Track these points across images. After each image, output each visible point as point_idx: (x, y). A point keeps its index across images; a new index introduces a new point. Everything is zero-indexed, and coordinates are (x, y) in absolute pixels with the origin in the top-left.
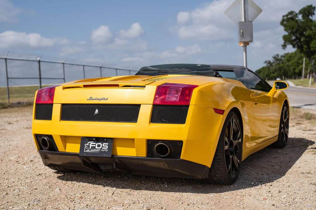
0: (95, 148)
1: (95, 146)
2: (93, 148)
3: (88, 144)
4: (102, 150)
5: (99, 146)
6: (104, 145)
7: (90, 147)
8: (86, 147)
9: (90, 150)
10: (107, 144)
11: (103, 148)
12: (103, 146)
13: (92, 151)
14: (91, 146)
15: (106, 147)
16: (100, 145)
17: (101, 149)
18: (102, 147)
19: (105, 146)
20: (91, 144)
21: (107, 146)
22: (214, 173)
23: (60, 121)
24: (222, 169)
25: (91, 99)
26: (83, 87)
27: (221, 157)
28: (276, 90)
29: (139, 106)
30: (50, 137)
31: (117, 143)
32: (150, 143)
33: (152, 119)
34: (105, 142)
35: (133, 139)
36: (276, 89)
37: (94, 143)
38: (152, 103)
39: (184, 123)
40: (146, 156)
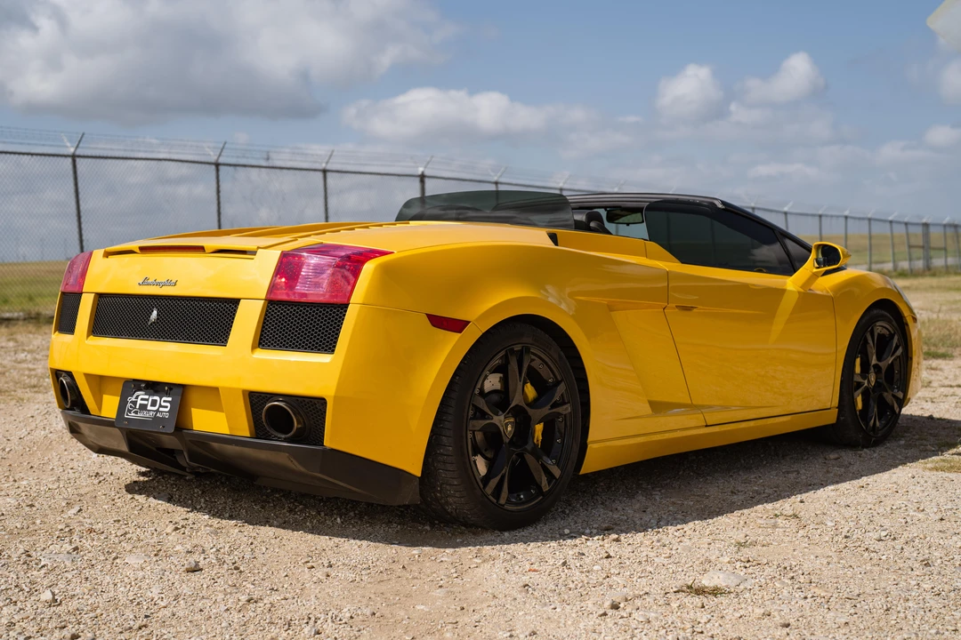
0: (146, 410)
1: (145, 402)
2: (143, 407)
3: (133, 399)
4: (158, 415)
5: (154, 403)
6: (164, 401)
7: (138, 407)
8: (129, 405)
9: (136, 412)
10: (170, 399)
11: (161, 409)
12: (163, 404)
13: (139, 415)
14: (139, 402)
15: (167, 407)
16: (156, 401)
17: (157, 411)
18: (160, 406)
19: (164, 404)
20: (140, 398)
21: (168, 405)
22: (440, 492)
23: (88, 336)
24: (456, 483)
25: (145, 282)
26: (138, 251)
27: (451, 448)
28: (815, 270)
29: (236, 302)
30: (70, 374)
31: (193, 397)
32: (256, 400)
33: (261, 339)
34: (168, 395)
35: (216, 389)
36: (816, 265)
37: (146, 394)
38: (264, 297)
39: (333, 351)
40: (251, 433)
